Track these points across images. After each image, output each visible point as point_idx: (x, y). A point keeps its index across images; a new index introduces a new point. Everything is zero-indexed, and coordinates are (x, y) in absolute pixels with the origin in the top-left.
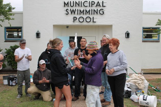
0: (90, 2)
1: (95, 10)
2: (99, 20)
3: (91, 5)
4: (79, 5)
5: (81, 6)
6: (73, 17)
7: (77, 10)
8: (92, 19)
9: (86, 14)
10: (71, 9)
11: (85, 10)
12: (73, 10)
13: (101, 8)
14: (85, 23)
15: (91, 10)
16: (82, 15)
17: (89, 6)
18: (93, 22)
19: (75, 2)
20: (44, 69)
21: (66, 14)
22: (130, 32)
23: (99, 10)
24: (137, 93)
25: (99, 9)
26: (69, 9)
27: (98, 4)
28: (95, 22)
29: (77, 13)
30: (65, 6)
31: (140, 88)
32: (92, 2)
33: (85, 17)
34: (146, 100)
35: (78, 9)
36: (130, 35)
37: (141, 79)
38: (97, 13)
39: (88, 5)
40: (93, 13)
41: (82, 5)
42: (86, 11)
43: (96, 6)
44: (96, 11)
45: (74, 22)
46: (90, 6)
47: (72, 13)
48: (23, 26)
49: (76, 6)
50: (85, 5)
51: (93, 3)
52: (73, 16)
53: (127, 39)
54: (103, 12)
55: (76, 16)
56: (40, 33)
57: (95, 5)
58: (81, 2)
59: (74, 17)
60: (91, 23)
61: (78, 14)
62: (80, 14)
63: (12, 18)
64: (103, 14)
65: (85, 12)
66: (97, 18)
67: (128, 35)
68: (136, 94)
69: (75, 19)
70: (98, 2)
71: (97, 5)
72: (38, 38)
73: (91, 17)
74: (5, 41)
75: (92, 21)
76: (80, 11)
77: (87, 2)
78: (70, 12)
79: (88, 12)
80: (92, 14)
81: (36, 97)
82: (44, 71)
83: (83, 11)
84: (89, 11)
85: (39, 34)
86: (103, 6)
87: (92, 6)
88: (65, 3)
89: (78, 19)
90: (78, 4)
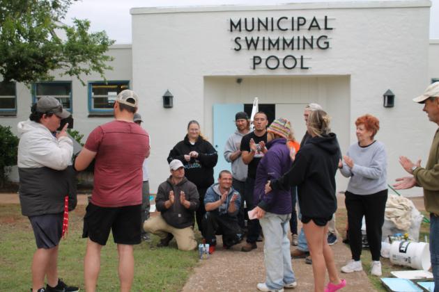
0: (293, 18)
1: (306, 38)
2: (317, 64)
3: (296, 27)
4: (266, 27)
5: (272, 30)
6: (252, 58)
7: (261, 38)
8: (299, 62)
9: (284, 49)
10: (246, 38)
11: (281, 38)
12: (252, 40)
13: (323, 32)
14: (281, 72)
15: (296, 38)
16: (274, 52)
17: (291, 28)
18: (302, 68)
19: (256, 21)
20: (181, 180)
21: (235, 49)
22: (394, 92)
23: (318, 37)
24: (392, 238)
25: (316, 37)
26: (243, 38)
27: (314, 24)
28: (307, 68)
29: (262, 47)
30: (231, 31)
31: (400, 226)
32: (299, 18)
33: (281, 55)
34: (405, 252)
35: (264, 38)
36: (396, 100)
37: (402, 207)
38: (311, 45)
39: (289, 27)
40: (301, 46)
41: (275, 27)
42: (284, 41)
43: (309, 29)
44: (310, 42)
45: (254, 68)
46: (293, 29)
47: (249, 46)
48: (132, 78)
49: (259, 30)
50: (282, 27)
51: (301, 21)
52: (253, 53)
53: (388, 109)
54: (327, 43)
55: (259, 53)
56: (172, 97)
57: (307, 25)
58: (272, 19)
59: (255, 57)
60: (297, 72)
61: (264, 49)
62: (269, 49)
63: (107, 66)
64: (328, 47)
65: (281, 43)
66: (310, 59)
67: (390, 100)
68: (391, 241)
69: (257, 61)
70: (314, 19)
71: (311, 26)
72: (168, 109)
73: (296, 57)
74: (88, 114)
75: (299, 65)
76: (270, 41)
77: (286, 18)
78: (244, 46)
79: (289, 44)
80: (298, 48)
81: (162, 240)
82: (181, 185)
83: (278, 41)
84: (292, 41)
85: (170, 99)
86: (326, 28)
87: (298, 29)
88: (232, 23)
89: (263, 62)
90: (265, 24)
